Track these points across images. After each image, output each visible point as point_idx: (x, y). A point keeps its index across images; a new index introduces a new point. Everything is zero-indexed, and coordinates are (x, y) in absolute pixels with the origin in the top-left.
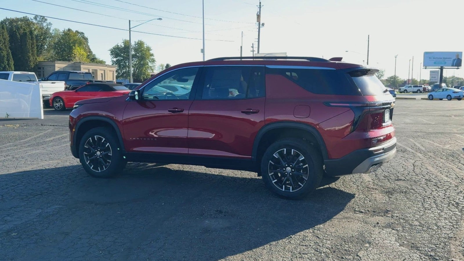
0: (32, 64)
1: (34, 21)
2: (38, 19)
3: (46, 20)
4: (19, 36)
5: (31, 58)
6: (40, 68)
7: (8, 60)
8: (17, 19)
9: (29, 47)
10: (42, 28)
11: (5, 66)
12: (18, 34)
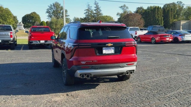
0: (171, 22)
1: (177, 4)
2: (179, 3)
3: (182, 3)
4: (166, 11)
5: (171, 20)
6: (174, 24)
7: (161, 21)
8: (170, 4)
9: (170, 15)
10: (180, 7)
11: (160, 24)
12: (166, 10)
